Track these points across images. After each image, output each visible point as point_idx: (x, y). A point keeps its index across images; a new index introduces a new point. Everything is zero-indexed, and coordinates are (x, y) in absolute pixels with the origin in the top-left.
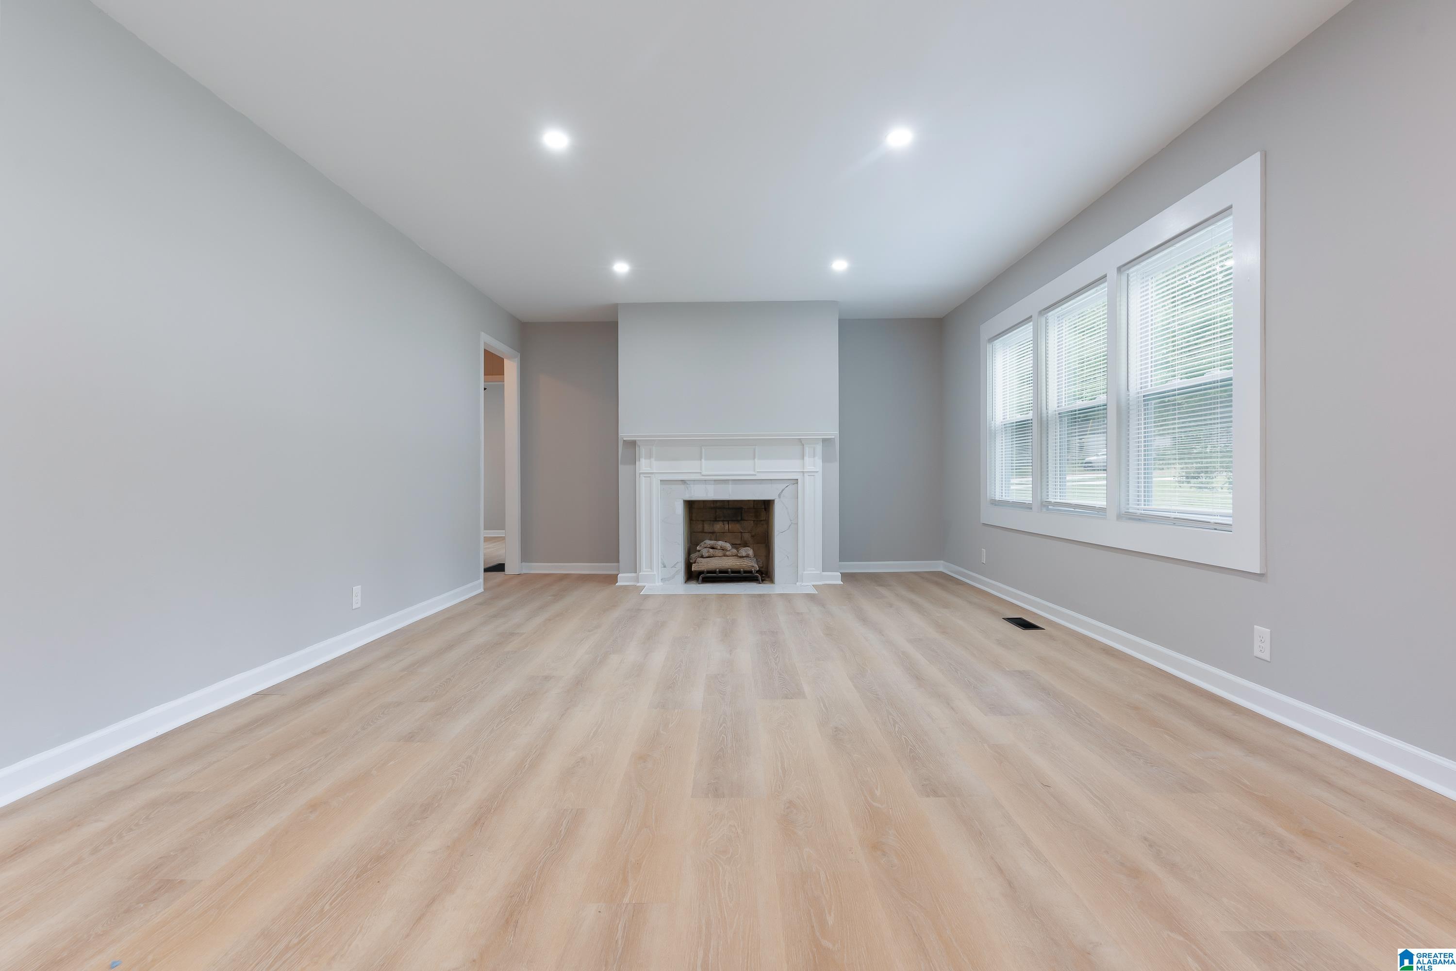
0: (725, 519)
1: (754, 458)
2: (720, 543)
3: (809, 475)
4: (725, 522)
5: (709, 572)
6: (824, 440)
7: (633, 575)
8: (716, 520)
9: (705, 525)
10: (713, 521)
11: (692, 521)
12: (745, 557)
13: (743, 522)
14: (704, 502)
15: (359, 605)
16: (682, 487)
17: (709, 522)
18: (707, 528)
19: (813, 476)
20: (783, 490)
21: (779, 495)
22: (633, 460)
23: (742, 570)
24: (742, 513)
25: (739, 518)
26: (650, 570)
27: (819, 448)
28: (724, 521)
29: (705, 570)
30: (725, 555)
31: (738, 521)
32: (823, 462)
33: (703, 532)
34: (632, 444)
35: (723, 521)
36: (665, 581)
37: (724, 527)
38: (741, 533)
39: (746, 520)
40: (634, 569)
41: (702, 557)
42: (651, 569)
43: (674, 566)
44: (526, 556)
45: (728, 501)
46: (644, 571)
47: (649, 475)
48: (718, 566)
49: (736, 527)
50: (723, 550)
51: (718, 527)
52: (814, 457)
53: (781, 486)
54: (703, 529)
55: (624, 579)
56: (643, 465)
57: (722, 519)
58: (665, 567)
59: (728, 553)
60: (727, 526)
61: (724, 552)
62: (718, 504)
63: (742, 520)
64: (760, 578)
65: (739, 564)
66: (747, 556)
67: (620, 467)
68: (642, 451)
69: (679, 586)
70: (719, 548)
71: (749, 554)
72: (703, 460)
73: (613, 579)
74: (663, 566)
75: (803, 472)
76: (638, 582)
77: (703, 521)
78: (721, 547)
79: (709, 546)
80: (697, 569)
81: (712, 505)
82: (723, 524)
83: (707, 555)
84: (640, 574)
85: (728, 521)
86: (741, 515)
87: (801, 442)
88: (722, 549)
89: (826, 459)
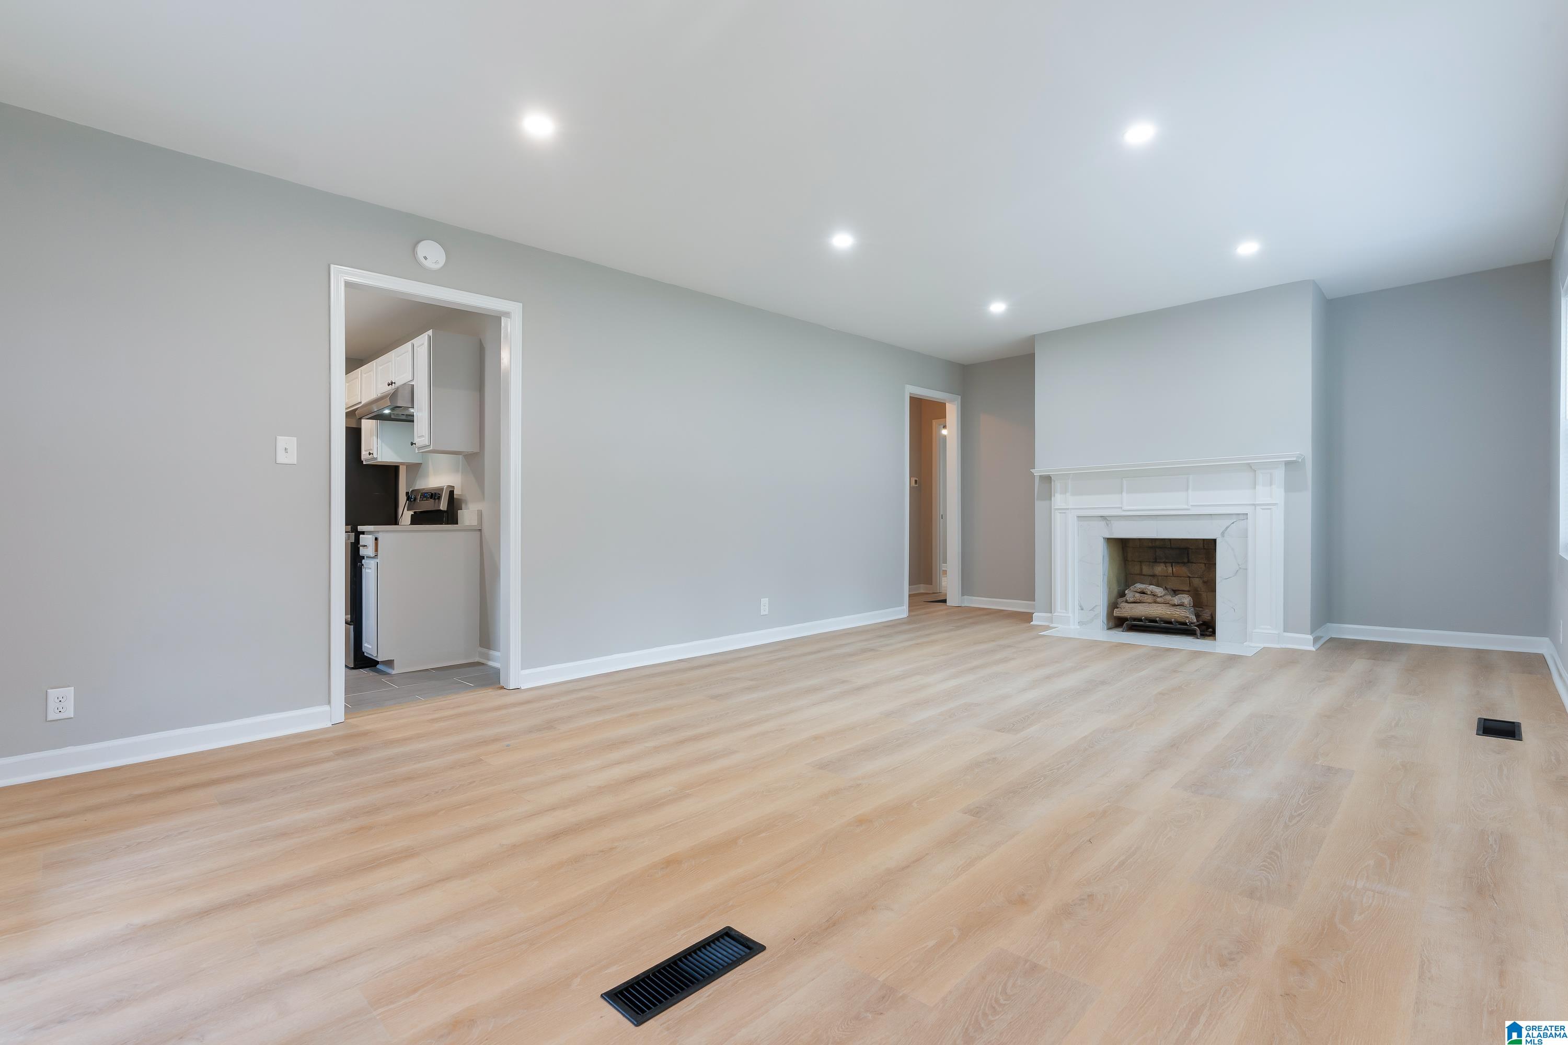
0: (1167, 561)
1: (1187, 490)
2: (1152, 588)
3: (1263, 509)
4: (1168, 565)
5: (1135, 619)
6: (1287, 464)
7: (1049, 615)
8: (1156, 561)
9: (1144, 567)
10: (1153, 562)
11: (1127, 562)
12: (1177, 605)
13: (1190, 564)
14: (1141, 540)
15: (766, 613)
16: (1103, 523)
17: (1148, 563)
18: (1146, 570)
19: (1270, 509)
20: (1227, 528)
21: (1223, 534)
22: (1048, 496)
23: (1173, 620)
24: (1188, 554)
25: (1186, 560)
26: (1064, 611)
27: (1279, 474)
28: (1167, 562)
29: (1129, 617)
30: (1155, 602)
31: (1184, 563)
32: (1285, 491)
33: (1141, 574)
34: (1047, 479)
35: (1165, 563)
36: (1083, 624)
37: (1167, 569)
38: (1189, 577)
39: (1195, 563)
40: (1049, 609)
41: (1127, 602)
42: (1066, 610)
43: (1092, 610)
44: (967, 589)
45: (1170, 540)
46: (1059, 610)
47: (1064, 511)
48: (1143, 613)
49: (1183, 570)
50: (1155, 596)
51: (1159, 569)
52: (1271, 484)
53: (1227, 522)
54: (1141, 570)
55: (1039, 619)
56: (1059, 500)
57: (1164, 560)
58: (1082, 609)
59: (1159, 600)
60: (1170, 569)
61: (1155, 598)
62: (1157, 543)
63: (1188, 562)
64: (1198, 632)
65: (1169, 613)
66: (1181, 605)
67: (1036, 503)
68: (1057, 485)
69: (1099, 631)
70: (1149, 593)
71: (1184, 603)
72: (1124, 494)
73: (1027, 617)
74: (1080, 608)
75: (1254, 505)
76: (1052, 623)
77: (1140, 562)
78: (1152, 592)
79: (1139, 590)
80: (1119, 615)
81: (1150, 544)
82: (1166, 567)
83: (1132, 600)
84: (1055, 614)
85: (1172, 563)
86: (1188, 557)
87: (1251, 467)
88: (1153, 595)
89: (1290, 487)
